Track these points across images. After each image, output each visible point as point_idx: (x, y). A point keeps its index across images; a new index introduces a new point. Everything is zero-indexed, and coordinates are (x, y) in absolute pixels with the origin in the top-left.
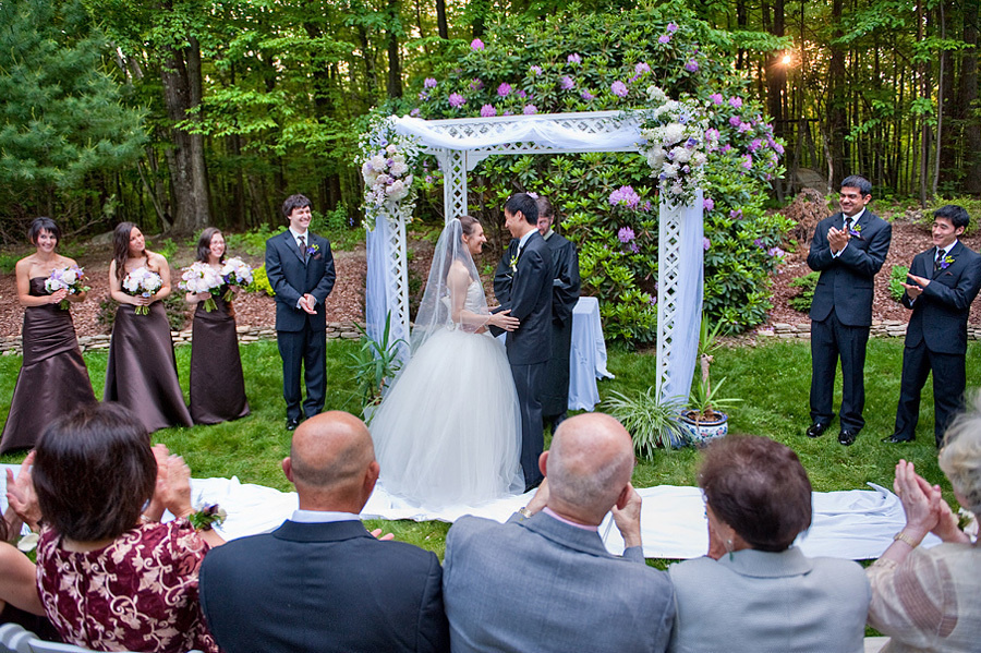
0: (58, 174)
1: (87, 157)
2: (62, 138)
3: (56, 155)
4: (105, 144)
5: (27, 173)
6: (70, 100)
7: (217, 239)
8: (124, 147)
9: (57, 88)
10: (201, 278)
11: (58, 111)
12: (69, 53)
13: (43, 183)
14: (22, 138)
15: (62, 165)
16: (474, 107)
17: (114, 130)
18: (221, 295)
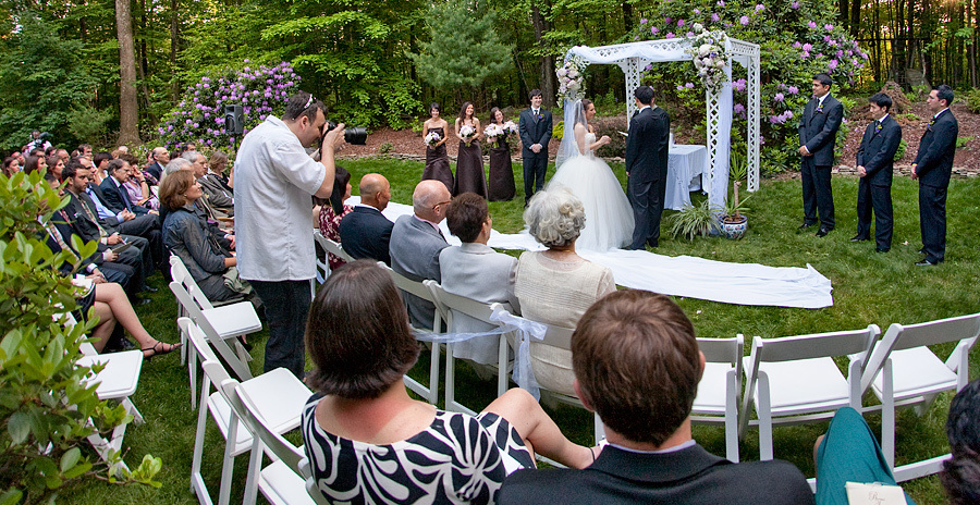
0: (471, 79)
1: (484, 71)
2: (474, 63)
3: (471, 71)
4: (493, 64)
5: (459, 80)
6: (478, 45)
7: (498, 113)
8: (502, 65)
9: (472, 40)
10: (493, 130)
11: (474, 51)
12: (479, 22)
13: (467, 85)
14: (457, 65)
15: (474, 76)
16: (662, 34)
17: (497, 57)
18: (501, 139)
